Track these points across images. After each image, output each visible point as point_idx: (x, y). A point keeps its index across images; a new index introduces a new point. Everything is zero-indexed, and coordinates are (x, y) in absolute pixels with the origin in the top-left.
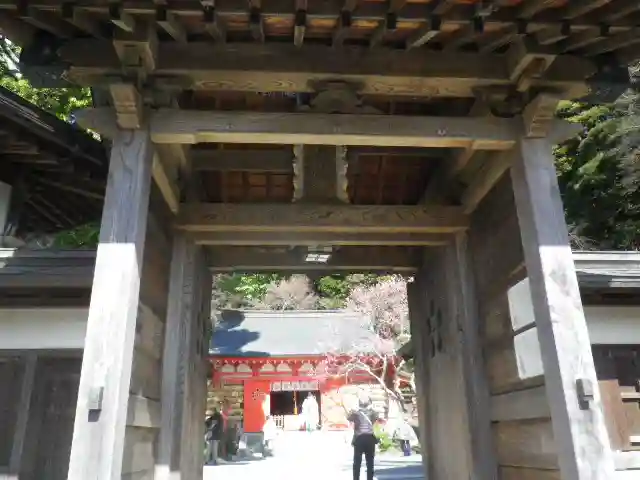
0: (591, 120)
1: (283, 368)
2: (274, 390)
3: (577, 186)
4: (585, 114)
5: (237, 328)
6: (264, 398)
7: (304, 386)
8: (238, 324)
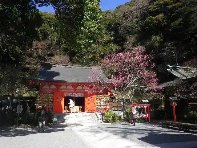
0: (177, 7)
1: (70, 87)
2: (66, 96)
3: (170, 30)
4: (174, 5)
5: (50, 71)
6: (62, 100)
7: (78, 95)
8: (50, 69)
